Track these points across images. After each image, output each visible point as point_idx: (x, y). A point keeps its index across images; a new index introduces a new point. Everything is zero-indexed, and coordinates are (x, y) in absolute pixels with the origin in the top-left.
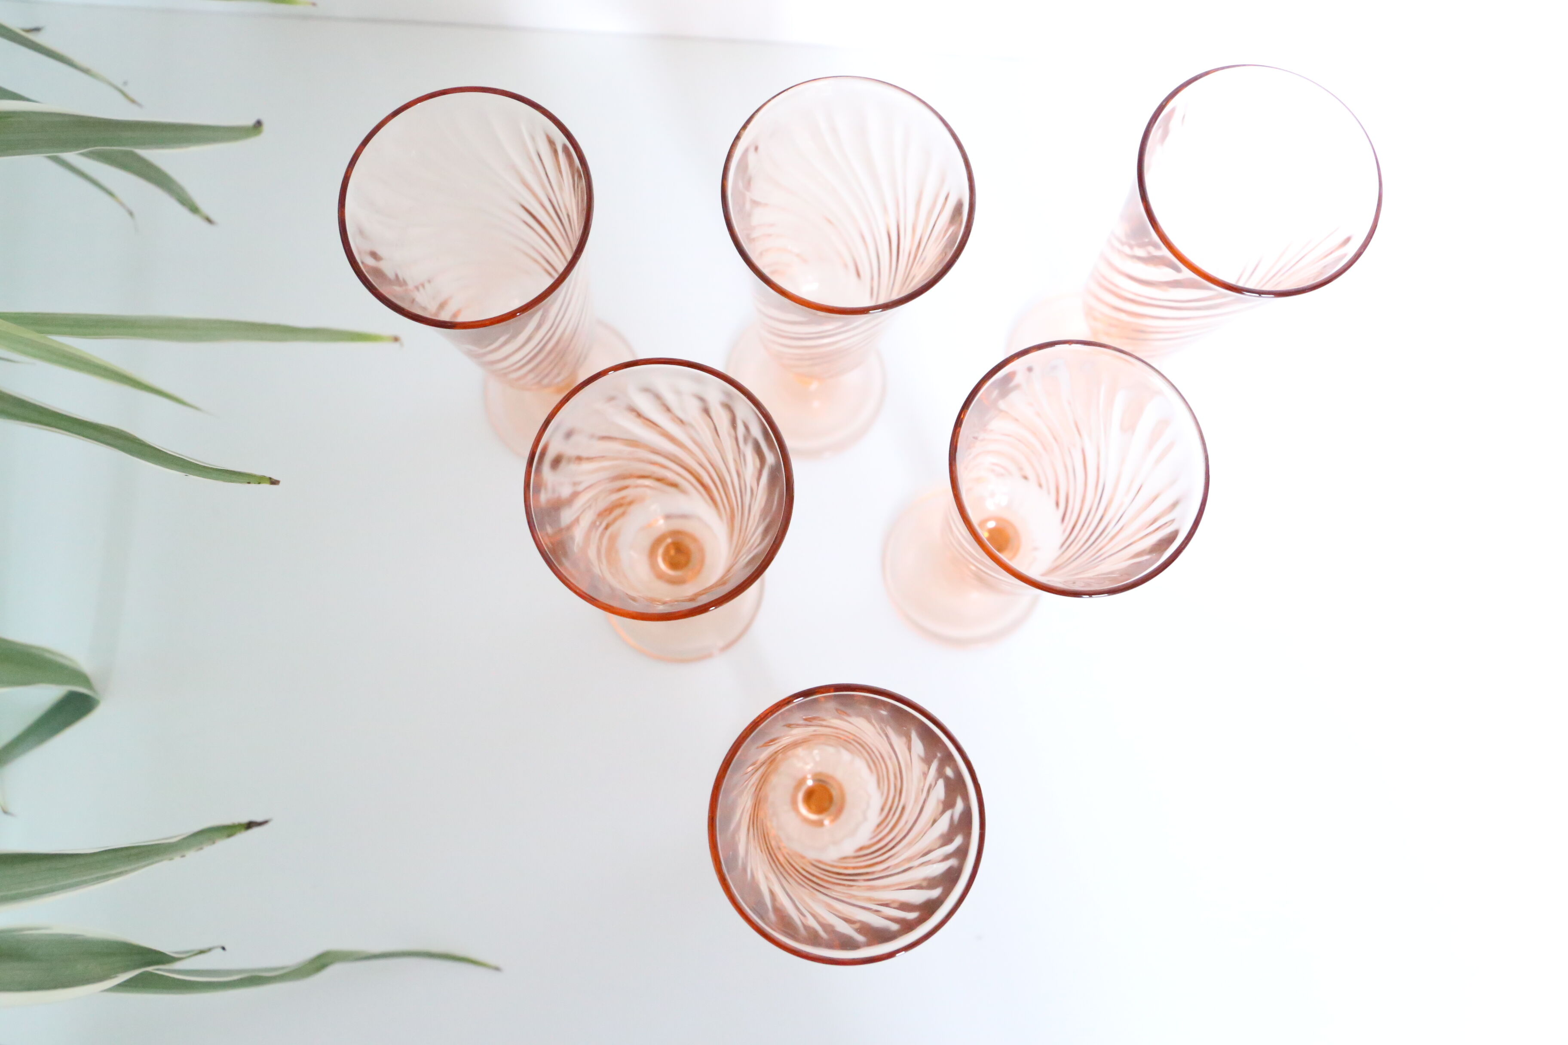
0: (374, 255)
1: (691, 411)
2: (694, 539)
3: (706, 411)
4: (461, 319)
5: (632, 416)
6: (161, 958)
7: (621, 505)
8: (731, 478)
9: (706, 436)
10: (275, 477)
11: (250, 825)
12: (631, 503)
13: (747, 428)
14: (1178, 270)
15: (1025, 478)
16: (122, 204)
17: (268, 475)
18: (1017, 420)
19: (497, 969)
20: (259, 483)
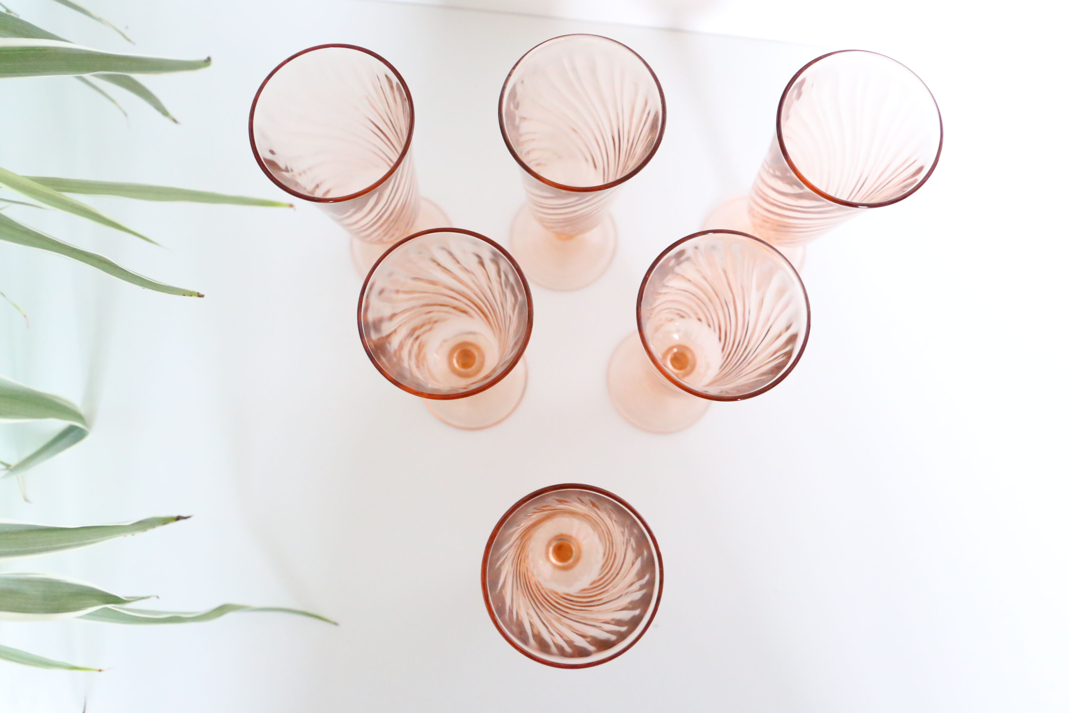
0: (272, 152)
1: (473, 264)
2: (478, 348)
3: (482, 263)
4: (329, 196)
5: (433, 265)
6: (116, 600)
7: (429, 323)
8: (498, 309)
9: (483, 281)
10: (201, 293)
11: (178, 518)
12: (436, 322)
13: (506, 277)
14: (801, 188)
15: (700, 320)
16: (120, 108)
17: (197, 291)
18: (690, 281)
19: (336, 624)
20: (191, 296)
